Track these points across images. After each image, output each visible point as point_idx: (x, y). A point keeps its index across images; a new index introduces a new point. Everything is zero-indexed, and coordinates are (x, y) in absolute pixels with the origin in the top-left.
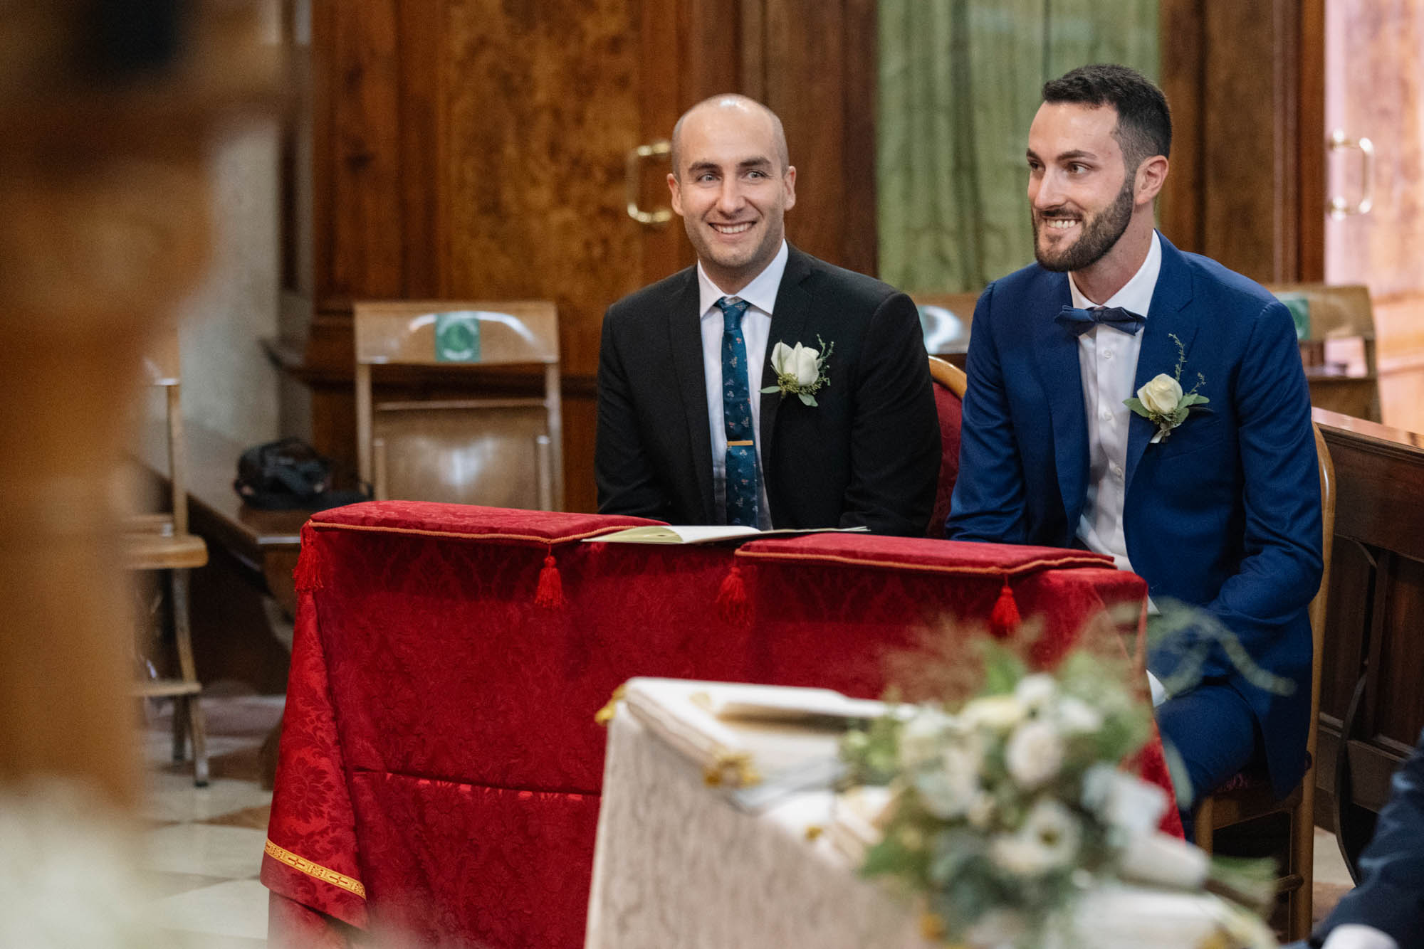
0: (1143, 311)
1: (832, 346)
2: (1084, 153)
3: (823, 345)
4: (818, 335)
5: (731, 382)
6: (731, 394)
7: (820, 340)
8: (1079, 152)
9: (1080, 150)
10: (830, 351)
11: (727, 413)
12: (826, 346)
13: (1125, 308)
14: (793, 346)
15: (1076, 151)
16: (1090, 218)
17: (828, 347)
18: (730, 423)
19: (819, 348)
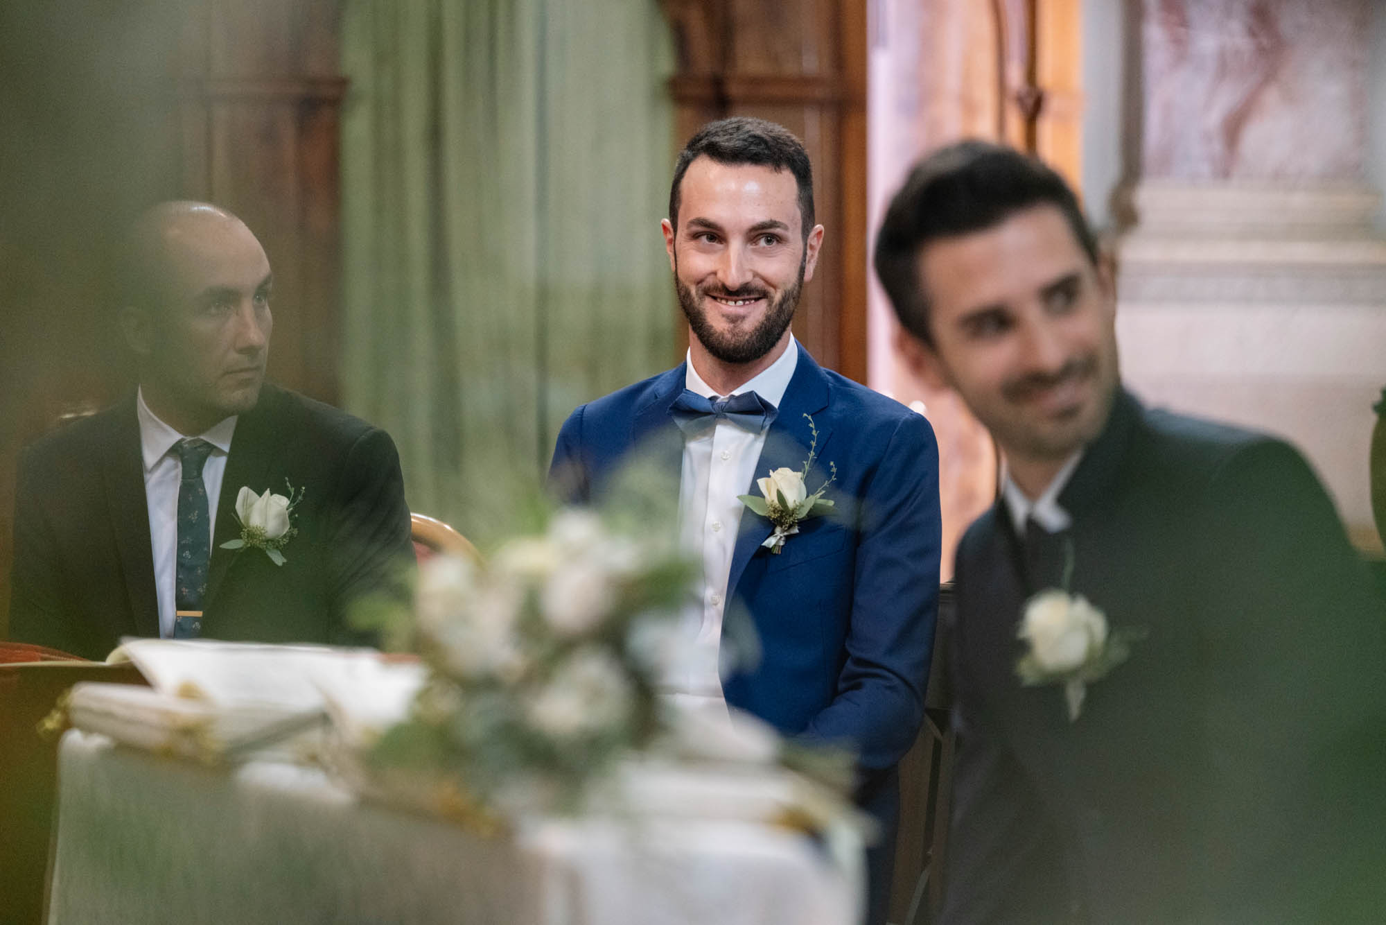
0: (776, 403)
1: (303, 492)
2: (782, 224)
3: (292, 490)
4: (287, 479)
5: (188, 540)
6: (187, 554)
7: (288, 484)
8: (775, 222)
9: (777, 220)
10: (300, 498)
11: (180, 576)
12: (295, 491)
13: (760, 394)
14: (260, 493)
15: (771, 220)
16: (777, 296)
17: (298, 492)
18: (184, 589)
19: (287, 494)
